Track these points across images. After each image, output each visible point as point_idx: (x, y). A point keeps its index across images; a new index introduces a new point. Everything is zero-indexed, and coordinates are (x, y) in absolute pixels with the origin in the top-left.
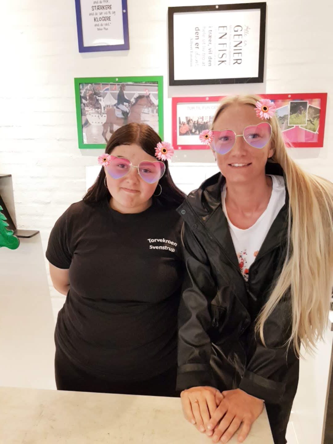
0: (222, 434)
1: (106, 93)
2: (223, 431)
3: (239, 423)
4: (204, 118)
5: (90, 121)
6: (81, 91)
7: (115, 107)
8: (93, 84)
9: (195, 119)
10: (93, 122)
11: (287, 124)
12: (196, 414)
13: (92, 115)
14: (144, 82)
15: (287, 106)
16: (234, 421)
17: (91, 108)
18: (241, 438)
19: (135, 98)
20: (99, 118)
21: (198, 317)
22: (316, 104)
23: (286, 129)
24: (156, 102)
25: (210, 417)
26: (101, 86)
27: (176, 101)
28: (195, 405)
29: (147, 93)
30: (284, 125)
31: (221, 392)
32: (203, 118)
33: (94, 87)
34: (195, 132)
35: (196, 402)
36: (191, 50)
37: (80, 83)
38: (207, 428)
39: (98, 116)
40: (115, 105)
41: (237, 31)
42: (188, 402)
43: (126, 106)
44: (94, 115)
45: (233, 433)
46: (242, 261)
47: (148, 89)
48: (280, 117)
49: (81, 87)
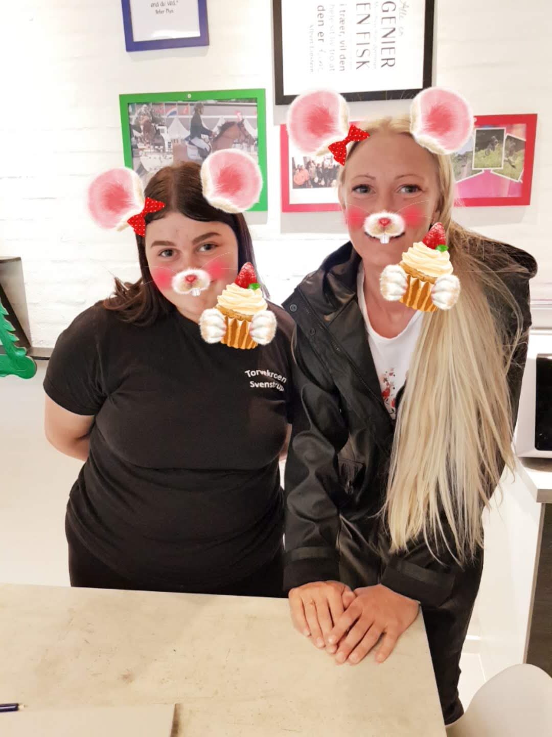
0: (351, 649)
1: (172, 120)
2: (353, 646)
3: (379, 634)
5: (146, 167)
6: (131, 117)
7: (187, 143)
8: (151, 105)
10: (151, 168)
11: (471, 167)
12: (312, 620)
13: (149, 156)
14: (234, 100)
17: (148, 145)
18: (380, 656)
19: (219, 127)
20: (162, 162)
21: (318, 476)
22: (519, 132)
23: (467, 176)
24: (253, 132)
25: (333, 625)
26: (164, 107)
28: (309, 608)
29: (239, 118)
30: (465, 169)
31: (353, 590)
33: (152, 110)
34: (319, 181)
35: (312, 604)
36: (312, 45)
37: (128, 102)
38: (328, 642)
39: (160, 158)
40: (187, 139)
41: (387, 11)
42: (299, 603)
43: (204, 140)
44: (153, 156)
45: (368, 648)
47: (239, 112)
48: (459, 156)
49: (131, 109)
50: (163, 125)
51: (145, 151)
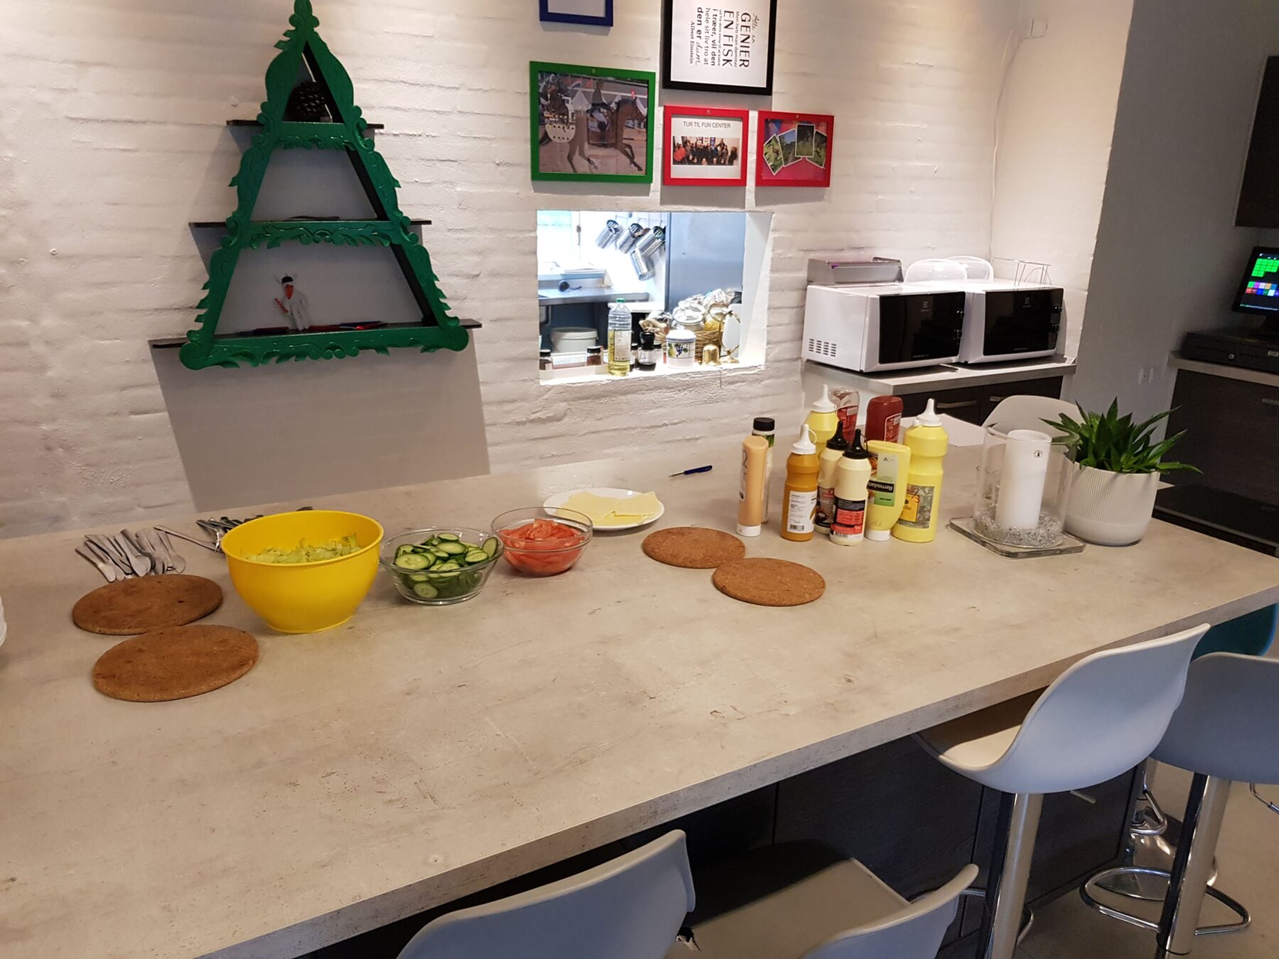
1: (576, 91)
4: (704, 139)
5: (551, 137)
6: (540, 84)
7: (588, 115)
8: (558, 75)
9: (693, 141)
10: (554, 137)
11: (794, 154)
13: (554, 125)
14: (629, 79)
15: (795, 131)
17: (553, 114)
19: (616, 103)
20: (565, 131)
22: (822, 130)
23: (792, 161)
24: (644, 111)
26: (569, 79)
27: (670, 113)
29: (632, 97)
30: (791, 155)
32: (702, 139)
33: (559, 80)
34: (693, 159)
36: (692, 40)
37: (538, 70)
39: (564, 128)
40: (588, 112)
43: (603, 113)
44: (557, 125)
47: (634, 90)
49: (540, 77)
50: (568, 96)
51: (551, 119)
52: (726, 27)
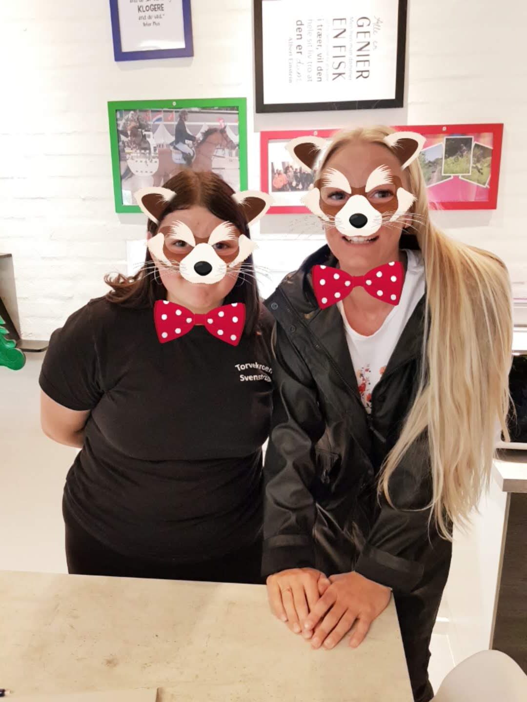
0: (325, 635)
1: (158, 126)
2: (327, 632)
3: (353, 620)
5: (133, 170)
6: (119, 122)
7: (171, 148)
8: (138, 111)
10: (137, 171)
12: (289, 607)
13: (136, 159)
14: (217, 108)
15: (441, 145)
16: (344, 616)
17: (134, 150)
18: (354, 641)
19: (202, 133)
20: (147, 165)
21: (296, 467)
22: (486, 141)
24: (235, 138)
25: (309, 611)
26: (150, 114)
27: (267, 138)
28: (286, 594)
29: (221, 125)
30: (435, 174)
31: (328, 576)
33: (139, 116)
34: (297, 185)
35: (289, 590)
36: (291, 57)
37: (116, 109)
38: (304, 628)
39: (146, 162)
40: (171, 144)
41: (362, 26)
42: (276, 590)
43: (188, 145)
44: (139, 160)
45: (343, 633)
46: (364, 382)
47: (222, 119)
48: (430, 162)
49: (118, 116)
50: (149, 131)
51: (132, 154)
52: (336, 37)
